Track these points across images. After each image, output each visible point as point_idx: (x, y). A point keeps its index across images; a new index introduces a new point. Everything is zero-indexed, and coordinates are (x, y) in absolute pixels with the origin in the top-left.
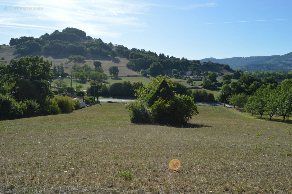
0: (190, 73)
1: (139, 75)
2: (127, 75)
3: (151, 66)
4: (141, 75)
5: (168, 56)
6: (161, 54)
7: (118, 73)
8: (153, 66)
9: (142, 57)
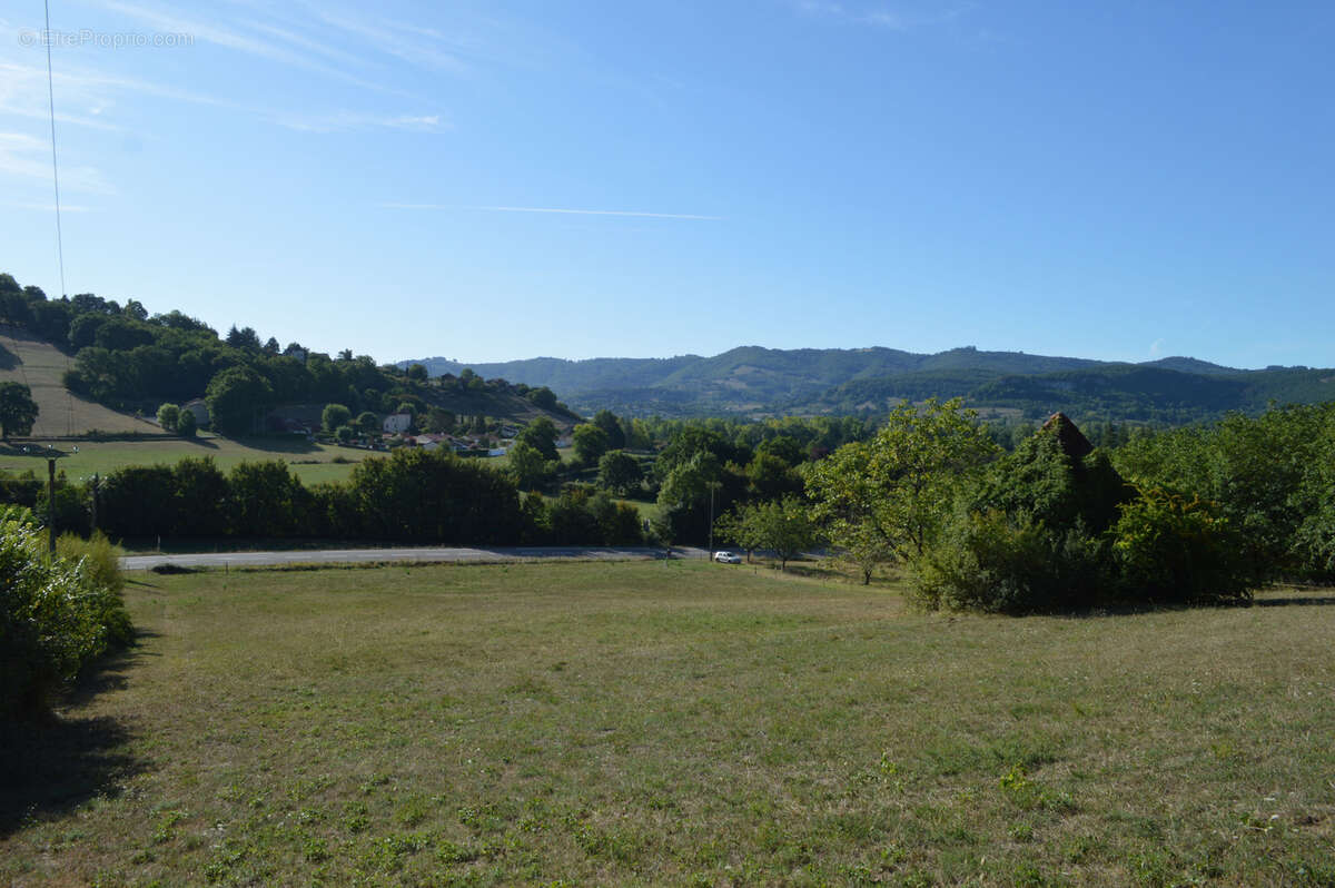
0: (403, 420)
1: (152, 432)
2: (84, 432)
3: (218, 387)
4: (161, 431)
5: (273, 344)
6: (239, 330)
7: (34, 421)
8: (228, 389)
9: (148, 338)
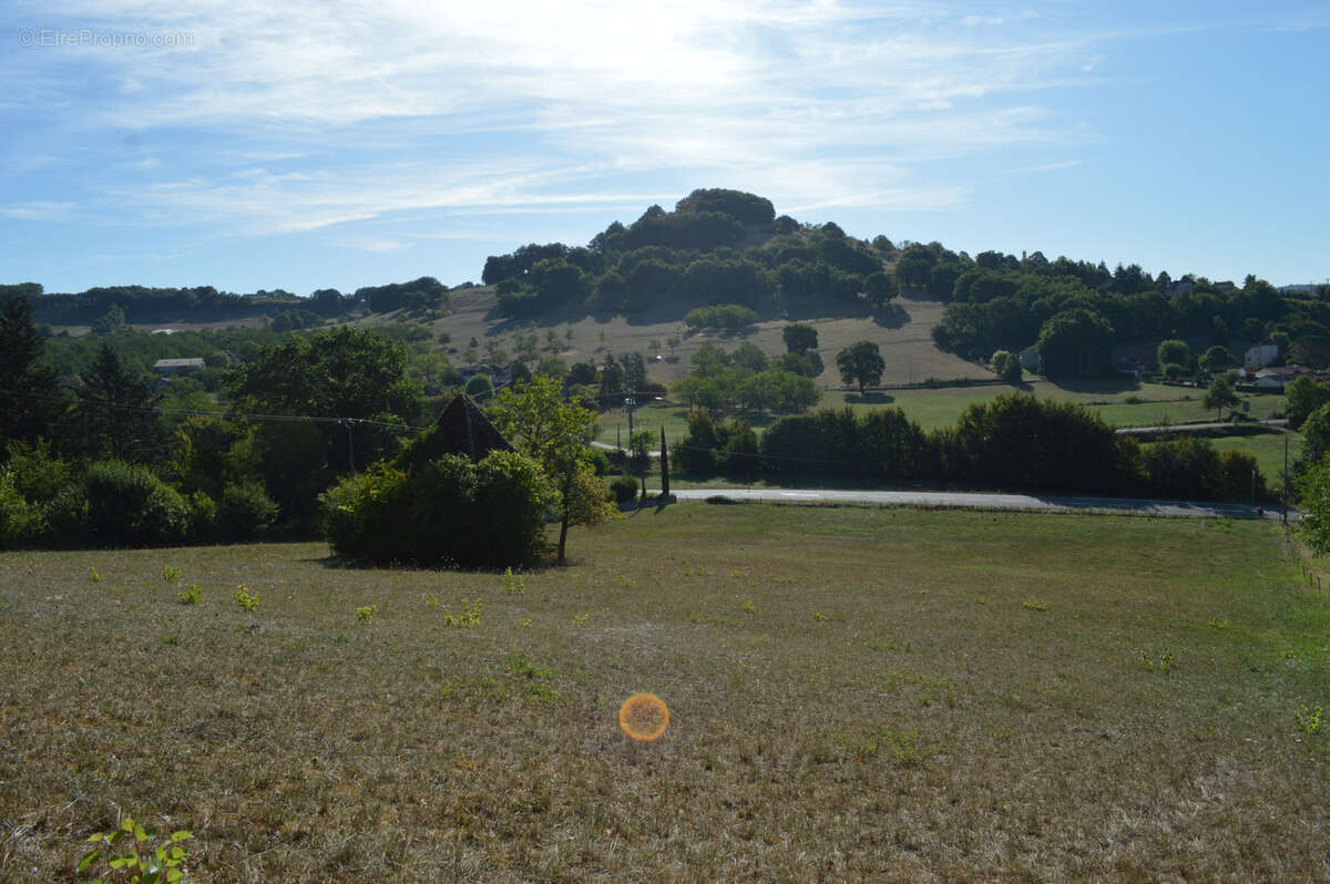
0: (1270, 352)
1: (986, 378)
2: (923, 381)
3: (1047, 331)
4: (994, 376)
5: (1164, 276)
6: (1125, 268)
7: (881, 373)
8: (1052, 333)
9: (1009, 289)
